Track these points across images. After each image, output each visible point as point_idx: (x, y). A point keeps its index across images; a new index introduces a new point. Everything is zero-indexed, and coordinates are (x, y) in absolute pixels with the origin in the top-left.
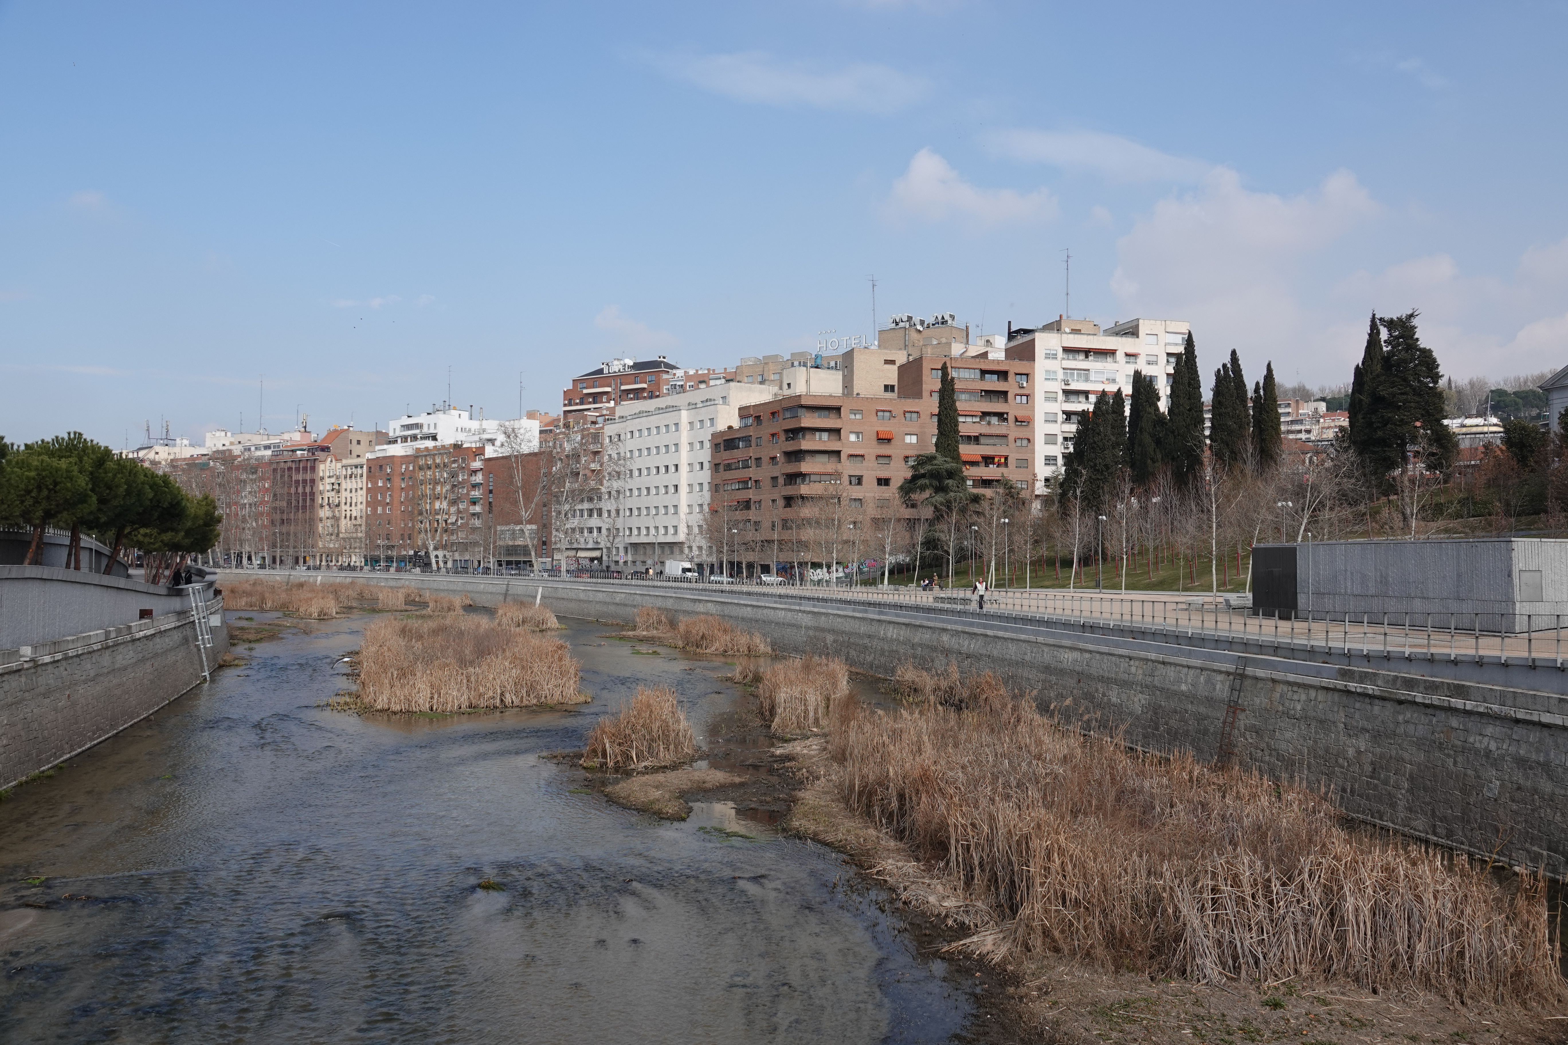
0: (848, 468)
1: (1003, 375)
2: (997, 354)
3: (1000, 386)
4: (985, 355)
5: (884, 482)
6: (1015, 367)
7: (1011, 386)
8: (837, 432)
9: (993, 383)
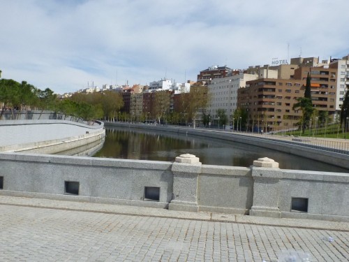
0: (277, 100)
1: (327, 73)
2: (326, 66)
3: (326, 76)
4: (323, 66)
5: (288, 104)
6: (331, 71)
7: (329, 77)
8: (274, 90)
9: (323, 75)
